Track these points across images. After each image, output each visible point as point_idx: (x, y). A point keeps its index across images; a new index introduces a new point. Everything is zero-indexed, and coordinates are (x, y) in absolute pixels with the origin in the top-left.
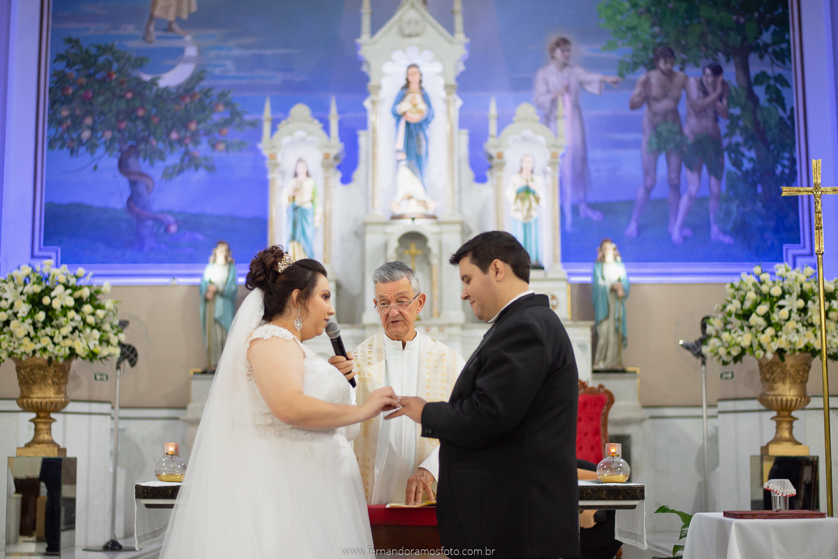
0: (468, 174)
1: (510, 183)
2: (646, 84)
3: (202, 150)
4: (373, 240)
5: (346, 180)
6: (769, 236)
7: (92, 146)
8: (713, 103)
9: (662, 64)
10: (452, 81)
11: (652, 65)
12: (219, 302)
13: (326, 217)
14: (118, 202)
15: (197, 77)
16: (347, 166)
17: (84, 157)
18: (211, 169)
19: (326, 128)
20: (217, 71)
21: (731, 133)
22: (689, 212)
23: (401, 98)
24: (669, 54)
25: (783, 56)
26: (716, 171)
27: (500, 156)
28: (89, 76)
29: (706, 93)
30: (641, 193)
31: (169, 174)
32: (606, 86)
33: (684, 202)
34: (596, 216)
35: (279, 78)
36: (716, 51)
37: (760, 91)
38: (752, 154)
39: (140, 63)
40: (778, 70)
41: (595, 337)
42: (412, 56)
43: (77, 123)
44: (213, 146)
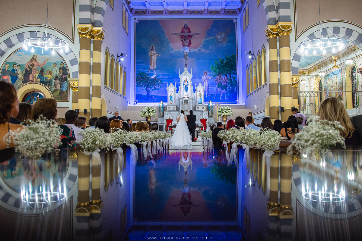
0: (193, 91)
1: (198, 93)
2: (217, 78)
3: (157, 87)
4: (181, 100)
5: (177, 92)
6: (233, 99)
7: (142, 87)
8: (226, 80)
9: (219, 75)
10: (191, 80)
11: (218, 75)
12: (161, 108)
13: (175, 98)
14: (146, 94)
15: (156, 77)
16: (177, 91)
17: (141, 88)
18: (158, 90)
19: (175, 86)
20: (159, 76)
21: (228, 85)
22: (222, 95)
23: (184, 82)
24: (220, 74)
25: (236, 74)
26: (226, 90)
27: (197, 90)
28: (141, 77)
29: (225, 79)
30: (216, 93)
31: (153, 90)
32: (212, 78)
33: (222, 94)
34: (210, 96)
35: (167, 77)
36: (227, 73)
37: (232, 79)
38: (231, 88)
39: (148, 75)
40: (235, 76)
41: (208, 113)
42: (186, 77)
43: (140, 83)
44: (159, 87)
